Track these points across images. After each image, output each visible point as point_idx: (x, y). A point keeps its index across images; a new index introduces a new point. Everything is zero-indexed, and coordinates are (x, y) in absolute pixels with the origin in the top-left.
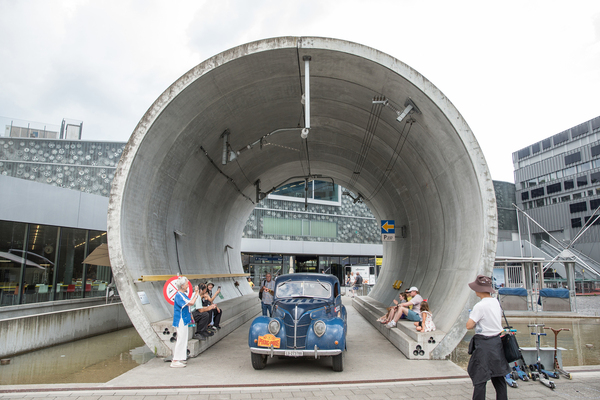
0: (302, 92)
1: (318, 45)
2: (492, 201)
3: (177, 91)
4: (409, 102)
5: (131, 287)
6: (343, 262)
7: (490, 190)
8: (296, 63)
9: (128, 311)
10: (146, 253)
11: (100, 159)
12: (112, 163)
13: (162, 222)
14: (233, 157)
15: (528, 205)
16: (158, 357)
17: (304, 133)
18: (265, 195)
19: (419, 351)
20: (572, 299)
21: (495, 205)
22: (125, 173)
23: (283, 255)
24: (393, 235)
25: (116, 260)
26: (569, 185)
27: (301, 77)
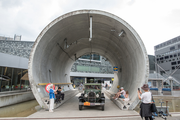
0: (90, 27)
1: (95, 12)
2: (148, 61)
3: (51, 26)
4: (122, 30)
5: (35, 87)
6: (102, 80)
7: (147, 58)
8: (88, 18)
9: (34, 94)
10: (40, 76)
11: (27, 47)
12: (30, 48)
13: (45, 67)
14: (68, 47)
15: (159, 63)
16: (43, 109)
17: (90, 40)
18: (78, 58)
19: (125, 107)
20: (172, 91)
21: (148, 62)
22: (34, 51)
23: (83, 77)
24: (117, 71)
25: (31, 78)
26: (171, 56)
27: (89, 22)
